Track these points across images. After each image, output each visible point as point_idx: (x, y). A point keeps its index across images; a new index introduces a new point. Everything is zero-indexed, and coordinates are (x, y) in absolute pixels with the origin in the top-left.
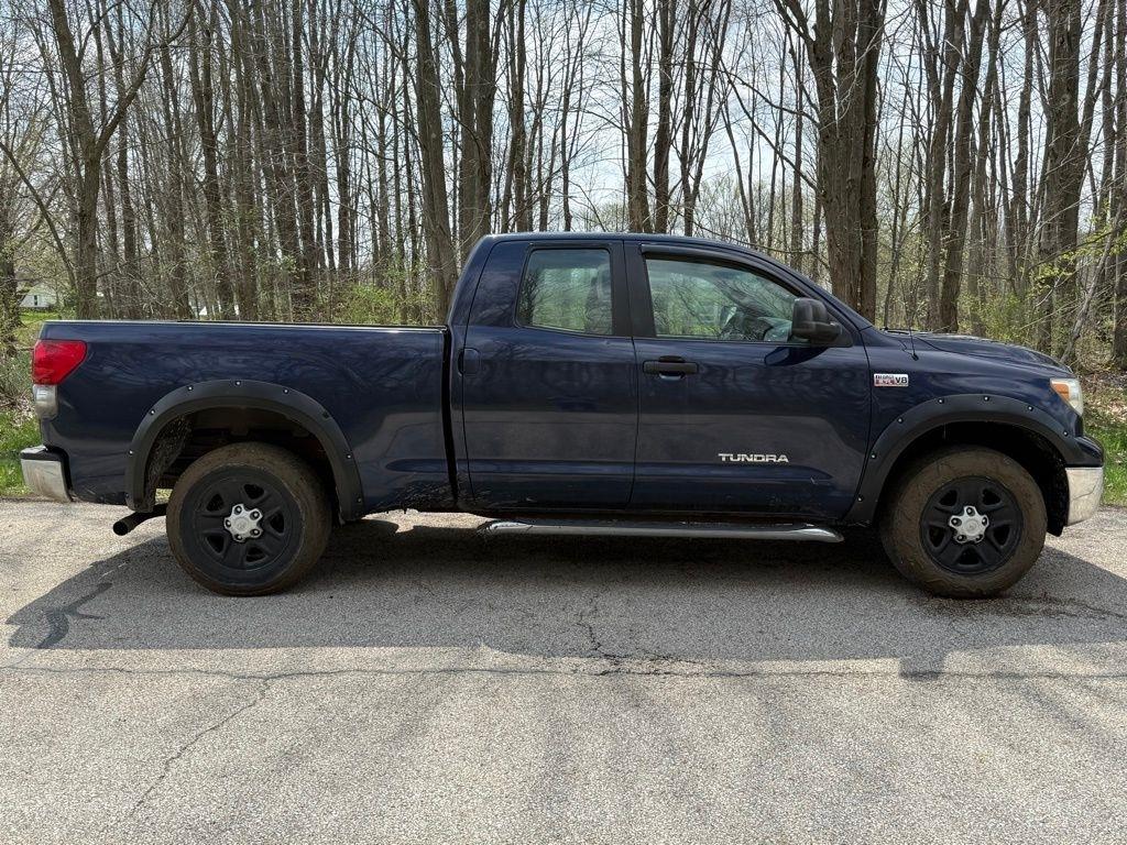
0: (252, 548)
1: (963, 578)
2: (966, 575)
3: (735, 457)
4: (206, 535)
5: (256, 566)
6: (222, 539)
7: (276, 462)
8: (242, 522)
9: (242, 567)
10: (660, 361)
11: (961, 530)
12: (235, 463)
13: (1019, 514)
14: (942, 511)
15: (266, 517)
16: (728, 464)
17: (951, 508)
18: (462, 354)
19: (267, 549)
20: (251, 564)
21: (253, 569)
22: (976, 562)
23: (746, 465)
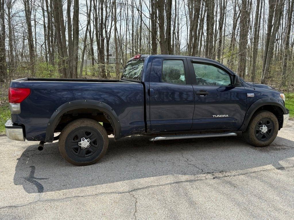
0: (88, 151)
1: (262, 142)
2: (263, 141)
3: (217, 116)
4: (73, 148)
5: (89, 156)
6: (78, 149)
7: (96, 124)
8: (85, 143)
9: (84, 157)
10: (200, 91)
11: (263, 131)
12: (83, 125)
13: (274, 126)
14: (259, 126)
15: (92, 141)
16: (215, 118)
17: (260, 126)
18: (149, 90)
19: (92, 151)
20: (87, 155)
21: (88, 157)
22: (265, 138)
23: (219, 118)
